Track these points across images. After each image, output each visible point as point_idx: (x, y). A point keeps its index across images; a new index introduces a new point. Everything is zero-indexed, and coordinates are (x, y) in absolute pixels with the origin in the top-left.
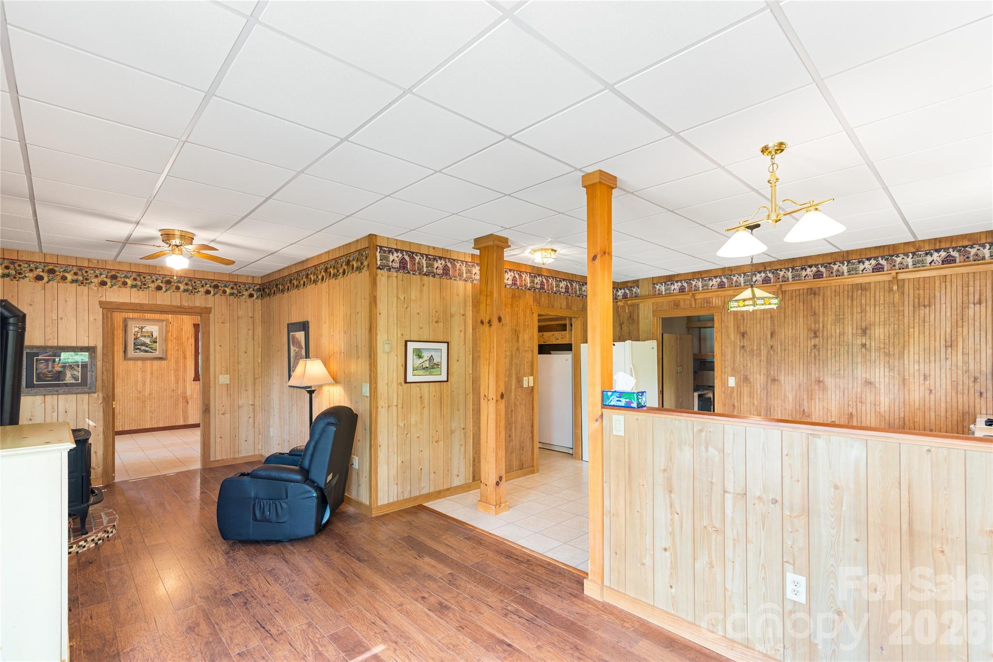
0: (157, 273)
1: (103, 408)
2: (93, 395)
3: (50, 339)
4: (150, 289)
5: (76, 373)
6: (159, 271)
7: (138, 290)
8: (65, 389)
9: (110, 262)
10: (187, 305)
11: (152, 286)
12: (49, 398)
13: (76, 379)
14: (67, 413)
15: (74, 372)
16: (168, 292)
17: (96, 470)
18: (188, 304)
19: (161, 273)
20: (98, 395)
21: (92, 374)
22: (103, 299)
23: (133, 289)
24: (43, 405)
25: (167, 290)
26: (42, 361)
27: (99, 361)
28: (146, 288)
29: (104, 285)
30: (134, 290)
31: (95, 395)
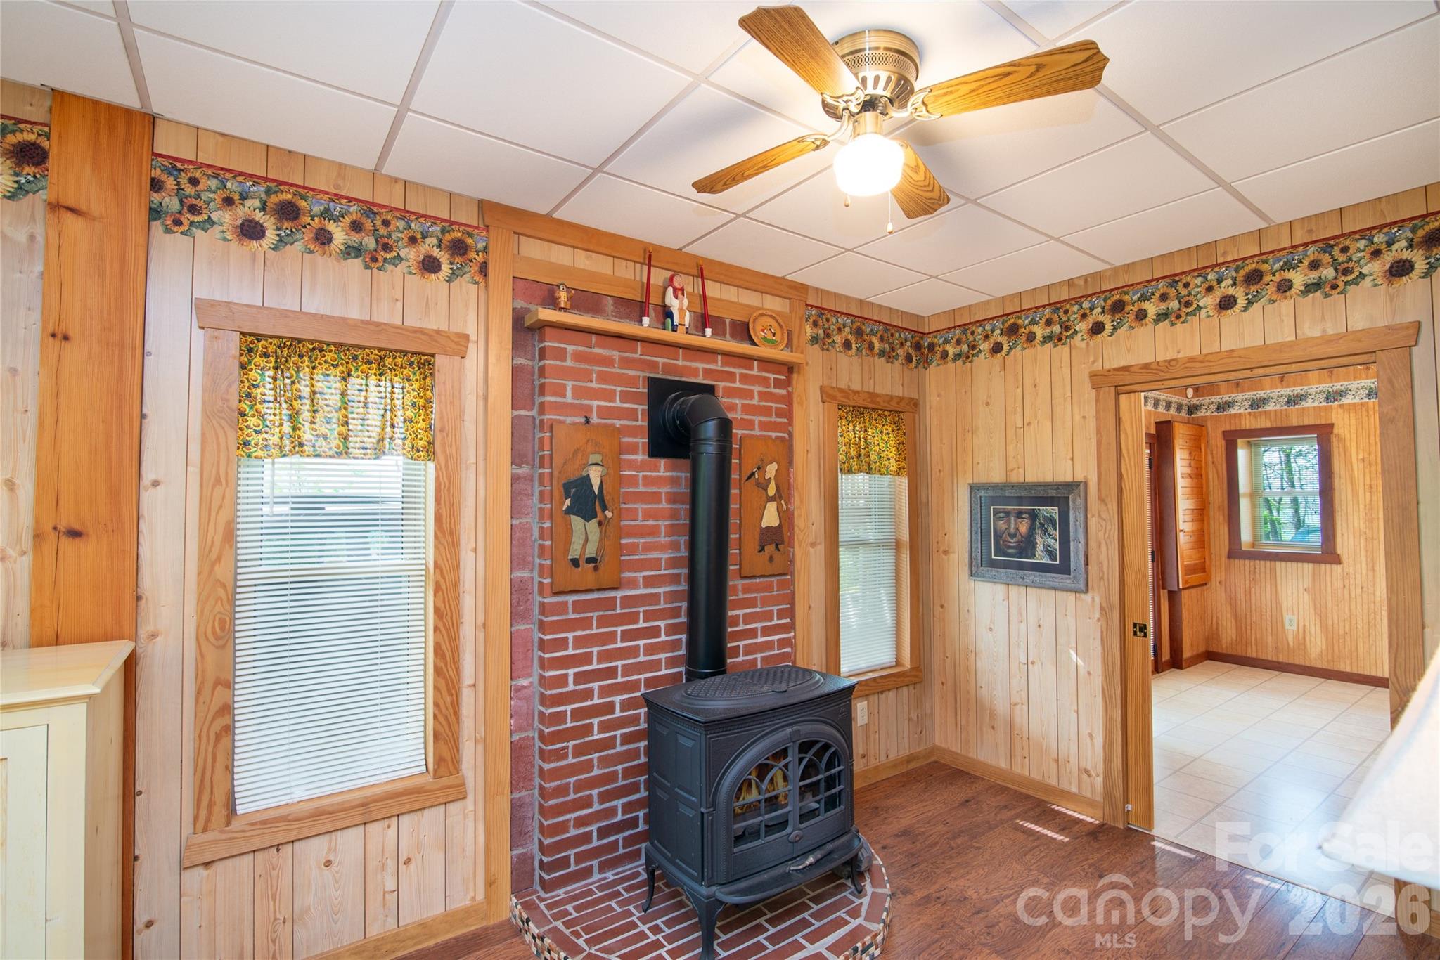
0: (1221, 260)
1: (1102, 632)
2: (1083, 596)
3: (1014, 469)
4: (1203, 312)
5: (1051, 541)
6: (1224, 254)
7: (1173, 324)
8: (1035, 576)
9: (1108, 274)
10: (1318, 334)
11: (1209, 301)
12: (1014, 590)
13: (1051, 554)
14: (1041, 629)
15: (1049, 540)
16: (1256, 307)
17: (1092, 778)
18: (1324, 331)
19: (1229, 259)
20: (1093, 598)
21: (1078, 546)
22: (1098, 367)
23: (1161, 324)
24: (1006, 602)
25: (1250, 303)
26: (1002, 515)
27: (1093, 516)
28: (1193, 313)
29: (1098, 334)
30: (1165, 324)
31: (1087, 598)
